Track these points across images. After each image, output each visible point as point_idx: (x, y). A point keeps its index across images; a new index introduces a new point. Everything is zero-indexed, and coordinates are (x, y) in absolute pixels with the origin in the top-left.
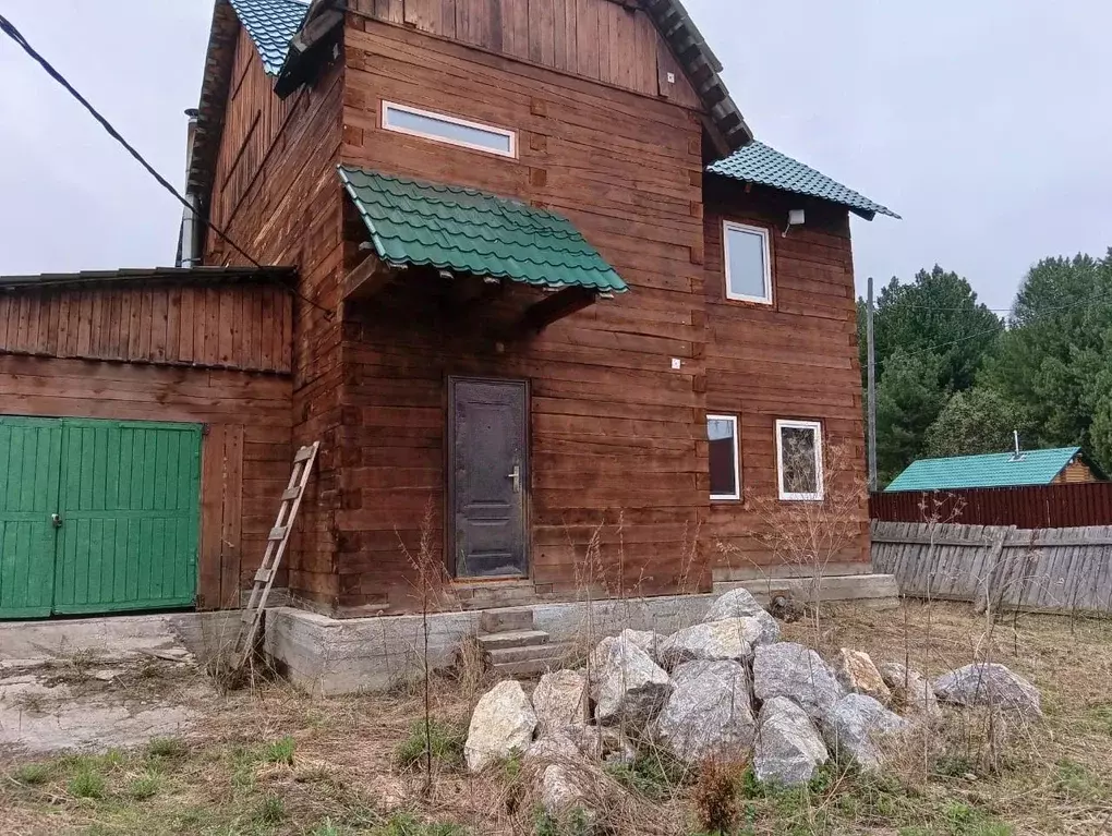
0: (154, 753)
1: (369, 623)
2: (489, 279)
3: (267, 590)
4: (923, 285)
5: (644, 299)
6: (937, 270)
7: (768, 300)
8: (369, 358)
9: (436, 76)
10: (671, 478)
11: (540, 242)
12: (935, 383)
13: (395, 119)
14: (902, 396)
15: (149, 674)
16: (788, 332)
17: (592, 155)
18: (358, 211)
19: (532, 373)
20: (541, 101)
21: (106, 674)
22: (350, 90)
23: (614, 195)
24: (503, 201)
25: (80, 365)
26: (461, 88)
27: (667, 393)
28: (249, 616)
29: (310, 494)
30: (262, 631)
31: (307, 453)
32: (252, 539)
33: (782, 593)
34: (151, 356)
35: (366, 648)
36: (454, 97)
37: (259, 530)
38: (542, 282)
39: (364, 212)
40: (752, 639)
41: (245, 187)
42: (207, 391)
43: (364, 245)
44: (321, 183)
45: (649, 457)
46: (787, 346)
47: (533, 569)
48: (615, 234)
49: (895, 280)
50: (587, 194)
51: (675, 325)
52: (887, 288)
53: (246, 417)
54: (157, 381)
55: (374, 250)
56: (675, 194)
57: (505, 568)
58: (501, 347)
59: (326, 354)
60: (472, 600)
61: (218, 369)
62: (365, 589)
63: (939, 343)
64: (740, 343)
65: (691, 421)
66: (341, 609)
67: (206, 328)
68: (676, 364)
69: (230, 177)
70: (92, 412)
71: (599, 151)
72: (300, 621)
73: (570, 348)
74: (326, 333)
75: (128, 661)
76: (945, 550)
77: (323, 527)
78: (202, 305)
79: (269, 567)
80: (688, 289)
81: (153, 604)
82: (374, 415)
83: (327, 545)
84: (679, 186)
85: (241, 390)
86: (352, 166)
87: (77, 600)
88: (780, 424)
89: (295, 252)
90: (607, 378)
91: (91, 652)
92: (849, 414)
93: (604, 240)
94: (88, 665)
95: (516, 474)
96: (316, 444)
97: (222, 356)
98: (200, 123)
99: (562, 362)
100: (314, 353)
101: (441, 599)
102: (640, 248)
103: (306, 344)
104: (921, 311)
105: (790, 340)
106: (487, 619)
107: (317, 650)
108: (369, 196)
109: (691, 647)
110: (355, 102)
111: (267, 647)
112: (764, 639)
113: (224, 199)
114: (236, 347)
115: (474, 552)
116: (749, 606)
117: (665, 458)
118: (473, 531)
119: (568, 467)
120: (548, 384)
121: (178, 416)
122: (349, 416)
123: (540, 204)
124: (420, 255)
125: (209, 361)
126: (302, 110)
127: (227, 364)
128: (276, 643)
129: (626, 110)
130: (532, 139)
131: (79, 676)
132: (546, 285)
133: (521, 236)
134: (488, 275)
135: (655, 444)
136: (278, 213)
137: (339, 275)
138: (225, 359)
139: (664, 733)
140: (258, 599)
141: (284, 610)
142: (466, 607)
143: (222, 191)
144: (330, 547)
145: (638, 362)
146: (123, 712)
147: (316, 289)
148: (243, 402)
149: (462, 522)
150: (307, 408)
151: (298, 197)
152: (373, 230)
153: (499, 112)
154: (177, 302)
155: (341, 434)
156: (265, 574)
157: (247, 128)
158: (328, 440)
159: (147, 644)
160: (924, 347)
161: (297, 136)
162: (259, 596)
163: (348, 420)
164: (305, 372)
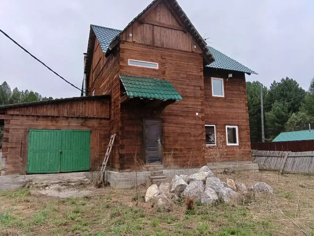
0: (84, 198)
1: (127, 174)
2: (151, 99)
3: (105, 167)
4: (283, 83)
5: (189, 99)
6: (287, 78)
7: (223, 96)
8: (126, 115)
9: (140, 52)
10: (196, 141)
11: (163, 89)
12: (287, 111)
13: (131, 63)
14: (277, 114)
15: (82, 184)
16: (228, 104)
17: (176, 66)
18: (123, 85)
19: (163, 117)
20: (164, 55)
21: (73, 184)
22: (121, 57)
23: (181, 75)
24: (155, 79)
25: (65, 118)
26: (145, 54)
27: (195, 121)
28: (101, 172)
29: (114, 146)
30: (104, 176)
31: (113, 136)
32: (101, 155)
33: (227, 168)
34: (80, 116)
35: (126, 179)
36: (144, 56)
37: (103, 153)
38: (163, 99)
39: (124, 85)
40: (206, 176)
41: (98, 74)
42: (91, 123)
43: (124, 93)
44: (115, 77)
45: (191, 136)
46: (228, 107)
47: (163, 162)
48: (182, 84)
49: (275, 81)
50: (175, 76)
51: (197, 105)
52: (273, 84)
53: (99, 128)
54: (81, 121)
55: (126, 94)
56: (196, 74)
57: (157, 162)
58: (155, 112)
59: (117, 115)
60: (149, 169)
61: (94, 118)
62: (126, 166)
63: (288, 99)
64: (215, 107)
65: (201, 127)
66: (121, 171)
67: (91, 109)
68: (197, 114)
69: (94, 70)
70: (68, 128)
71: (178, 66)
72: (112, 173)
73: (171, 111)
74: (117, 110)
75: (77, 181)
76: (273, 158)
77: (117, 153)
78: (90, 104)
79: (105, 161)
80: (200, 96)
81: (81, 170)
82: (127, 128)
83: (117, 157)
84: (197, 72)
85: (99, 122)
86: (122, 74)
87: (65, 169)
88: (227, 127)
89: (109, 91)
90: (180, 118)
91: (69, 180)
92: (245, 124)
93: (179, 86)
94: (69, 182)
95: (159, 141)
96: (115, 134)
97: (94, 115)
98: (87, 57)
99: (169, 115)
100: (114, 114)
101: (142, 169)
102: (188, 87)
103: (112, 112)
104: (283, 90)
105: (229, 105)
106: (152, 173)
107: (116, 179)
108: (125, 81)
109: (193, 178)
110: (123, 60)
111: (105, 179)
112: (209, 176)
113: (93, 76)
114: (98, 113)
115: (150, 158)
116: (207, 170)
117: (195, 136)
118: (150, 153)
119: (171, 139)
120: (167, 120)
121: (85, 129)
122: (122, 128)
123: (164, 79)
124: (136, 95)
125: (92, 116)
126: (111, 59)
127: (96, 117)
128: (107, 178)
129: (184, 55)
130: (162, 64)
131: (67, 184)
132: (164, 99)
133: (158, 88)
134: (151, 98)
135: (192, 133)
136: (106, 81)
137: (119, 98)
138: (95, 115)
139: (185, 194)
140: (103, 169)
141: (108, 171)
142: (148, 170)
143: (92, 73)
144: (118, 157)
145: (188, 114)
146: (76, 191)
147: (115, 100)
148: (99, 125)
149: (147, 152)
150: (113, 126)
151: (110, 79)
152: (126, 90)
153: (154, 59)
154: (85, 103)
155: (120, 133)
156: (104, 163)
157: (98, 60)
158: (117, 133)
159: (81, 178)
160: (284, 100)
161: (110, 65)
162: (103, 168)
163: (122, 129)
164: (112, 118)
